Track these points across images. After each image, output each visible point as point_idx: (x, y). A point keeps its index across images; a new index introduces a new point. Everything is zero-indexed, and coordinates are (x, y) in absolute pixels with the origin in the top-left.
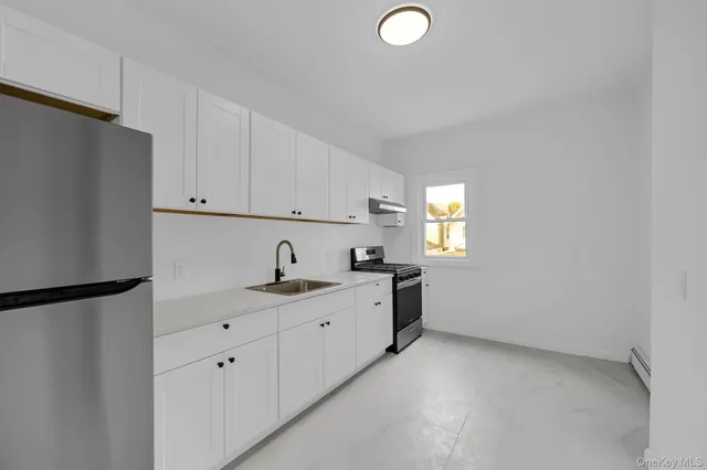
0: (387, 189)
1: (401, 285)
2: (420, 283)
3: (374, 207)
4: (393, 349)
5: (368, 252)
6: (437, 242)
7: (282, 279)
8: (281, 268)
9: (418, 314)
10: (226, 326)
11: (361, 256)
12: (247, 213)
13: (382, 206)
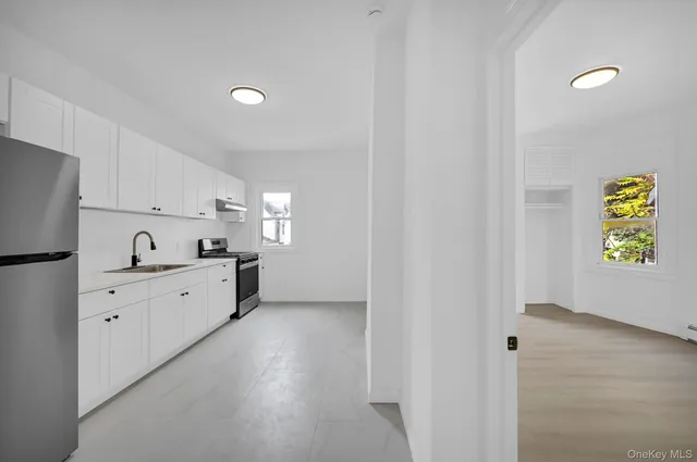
0: (231, 192)
1: (242, 267)
2: (257, 266)
3: (221, 206)
4: (235, 316)
5: (213, 243)
6: (273, 238)
7: (139, 264)
8: (137, 254)
9: (255, 289)
10: (113, 292)
11: (208, 246)
12: (115, 208)
13: (227, 206)
